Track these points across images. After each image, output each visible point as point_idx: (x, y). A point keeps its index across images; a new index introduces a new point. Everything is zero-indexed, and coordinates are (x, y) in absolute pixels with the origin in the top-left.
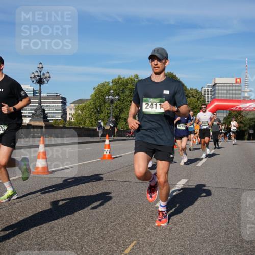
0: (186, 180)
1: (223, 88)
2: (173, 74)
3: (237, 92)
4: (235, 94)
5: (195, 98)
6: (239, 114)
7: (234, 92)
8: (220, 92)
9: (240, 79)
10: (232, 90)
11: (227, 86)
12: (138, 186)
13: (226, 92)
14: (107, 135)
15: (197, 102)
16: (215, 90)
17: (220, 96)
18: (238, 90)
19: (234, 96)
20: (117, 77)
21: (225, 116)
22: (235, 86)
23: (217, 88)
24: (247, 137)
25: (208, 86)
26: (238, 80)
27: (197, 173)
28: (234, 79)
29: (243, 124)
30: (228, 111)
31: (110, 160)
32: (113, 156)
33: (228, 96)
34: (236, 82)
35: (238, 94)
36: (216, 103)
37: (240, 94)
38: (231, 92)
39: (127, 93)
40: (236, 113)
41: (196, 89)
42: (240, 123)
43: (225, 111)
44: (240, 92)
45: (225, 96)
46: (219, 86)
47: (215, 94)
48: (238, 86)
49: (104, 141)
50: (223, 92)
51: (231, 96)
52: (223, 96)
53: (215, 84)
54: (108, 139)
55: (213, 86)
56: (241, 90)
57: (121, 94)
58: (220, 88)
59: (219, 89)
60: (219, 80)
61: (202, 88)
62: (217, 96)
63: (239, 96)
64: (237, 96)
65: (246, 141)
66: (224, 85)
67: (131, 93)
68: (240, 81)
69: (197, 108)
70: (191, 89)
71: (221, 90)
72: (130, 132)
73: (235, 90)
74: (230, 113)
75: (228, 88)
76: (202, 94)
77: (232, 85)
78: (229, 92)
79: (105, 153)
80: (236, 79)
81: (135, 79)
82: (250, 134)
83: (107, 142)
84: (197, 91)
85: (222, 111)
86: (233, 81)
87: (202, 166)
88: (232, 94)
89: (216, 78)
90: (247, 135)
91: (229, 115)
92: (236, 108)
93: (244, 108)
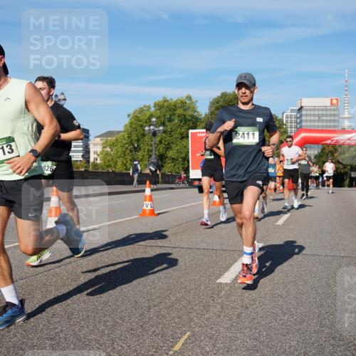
0: (262, 245)
1: (312, 113)
3: (332, 118)
4: (330, 121)
7: (328, 118)
8: (309, 118)
9: (337, 100)
10: (326, 115)
11: (318, 110)
12: (192, 254)
14: (148, 182)
16: (301, 116)
17: (308, 124)
18: (334, 115)
19: (328, 124)
20: (161, 99)
21: (316, 152)
22: (330, 110)
23: (304, 112)
24: (347, 182)
25: (291, 110)
26: (334, 101)
27: (277, 234)
28: (329, 100)
30: (320, 146)
31: (153, 218)
32: (156, 212)
33: (320, 124)
34: (332, 104)
35: (334, 121)
36: (303, 135)
37: (338, 121)
38: (324, 118)
39: (176, 121)
40: (331, 149)
42: (337, 162)
43: (316, 146)
44: (336, 118)
45: (316, 124)
46: (307, 110)
47: (301, 122)
48: (334, 110)
49: (144, 191)
50: (312, 118)
51: (324, 124)
52: (312, 124)
53: (301, 107)
54: (150, 187)
55: (299, 110)
56: (339, 115)
57: (167, 123)
58: (309, 112)
59: (307, 115)
60: (307, 102)
61: (283, 113)
62: (304, 124)
63: (336, 124)
64: (332, 124)
65: (346, 188)
66: (314, 108)
67: (181, 121)
71: (310, 115)
72: (181, 177)
73: (330, 115)
74: (323, 149)
75: (321, 113)
76: (283, 122)
77: (325, 109)
78: (321, 118)
79: (145, 208)
80: (332, 100)
81: (187, 102)
82: (352, 179)
83: (148, 192)
84: (276, 118)
85: (312, 146)
86: (326, 102)
87: (283, 224)
88: (326, 121)
89: (303, 99)
90: (348, 180)
91: (322, 152)
92: (332, 141)
93: (342, 142)
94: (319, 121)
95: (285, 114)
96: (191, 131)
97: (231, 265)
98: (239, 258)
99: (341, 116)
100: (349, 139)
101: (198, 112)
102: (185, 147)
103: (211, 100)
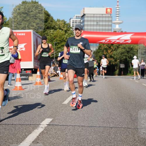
0: (51, 120)
1: (92, 19)
2: (38, 3)
3: (107, 23)
4: (105, 26)
5: (62, 30)
6: (110, 48)
7: (104, 23)
8: (89, 23)
9: (111, 9)
10: (103, 21)
11: (97, 17)
13: (95, 23)
15: (65, 34)
16: (84, 22)
17: (89, 28)
18: (109, 21)
19: (104, 28)
22: (106, 17)
23: (86, 19)
24: (117, 72)
25: (76, 17)
26: (109, 10)
27: (63, 111)
28: (104, 9)
29: (114, 58)
30: (98, 45)
33: (98, 28)
34: (107, 12)
35: (109, 25)
37: (111, 25)
38: (101, 23)
41: (63, 21)
43: (95, 44)
44: (110, 23)
45: (95, 28)
46: (88, 17)
48: (108, 17)
50: (92, 23)
51: (101, 28)
52: (92, 28)
53: (84, 15)
55: (82, 17)
56: (111, 21)
58: (89, 19)
59: (88, 21)
60: (88, 11)
61: (70, 19)
62: (86, 27)
63: (110, 28)
64: (107, 28)
65: (117, 76)
66: (94, 16)
68: (111, 11)
69: (64, 41)
70: (59, 21)
71: (91, 21)
73: (106, 21)
74: (100, 47)
75: (98, 19)
76: (70, 26)
77: (102, 16)
78: (99, 23)
80: (107, 9)
82: (121, 69)
84: (65, 23)
86: (102, 11)
88: (103, 25)
89: (85, 8)
90: (118, 70)
91: (99, 49)
92: (106, 40)
93: (114, 41)
94: (97, 25)
95: (71, 20)
97: (27, 136)
98: (33, 130)
99: (113, 22)
100: (118, 39)
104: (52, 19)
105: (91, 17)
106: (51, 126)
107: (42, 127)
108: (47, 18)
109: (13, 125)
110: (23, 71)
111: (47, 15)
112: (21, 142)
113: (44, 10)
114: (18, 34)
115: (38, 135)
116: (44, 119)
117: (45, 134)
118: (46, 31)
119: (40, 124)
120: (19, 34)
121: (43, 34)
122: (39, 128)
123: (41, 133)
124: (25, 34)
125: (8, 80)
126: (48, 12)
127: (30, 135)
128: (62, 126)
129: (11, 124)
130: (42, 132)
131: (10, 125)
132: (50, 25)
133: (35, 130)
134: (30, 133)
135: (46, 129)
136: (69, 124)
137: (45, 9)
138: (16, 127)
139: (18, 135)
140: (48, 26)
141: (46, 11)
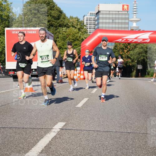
0: (64, 124)
1: (108, 16)
3: (123, 21)
4: (122, 23)
5: (76, 28)
6: (126, 47)
7: (120, 21)
8: (104, 21)
9: (128, 6)
10: (119, 19)
11: (112, 14)
13: (111, 21)
15: (78, 33)
16: (98, 19)
17: (104, 25)
18: (125, 19)
19: (120, 26)
22: (122, 14)
23: (101, 16)
24: (134, 73)
25: (91, 14)
26: (126, 7)
27: (77, 115)
28: (121, 5)
29: (130, 58)
30: (113, 44)
33: (114, 26)
35: (125, 23)
36: (99, 34)
37: (128, 23)
38: (117, 21)
40: (122, 46)
41: (77, 18)
43: (110, 44)
44: (127, 21)
45: (111, 26)
46: (103, 14)
47: (98, 24)
48: (125, 14)
50: (107, 21)
51: (117, 26)
52: (107, 26)
53: (99, 12)
55: (97, 14)
56: (128, 19)
58: (104, 16)
59: (103, 18)
60: (103, 7)
61: (84, 16)
62: (100, 25)
63: (127, 26)
64: (123, 26)
65: (134, 78)
66: (109, 13)
68: (128, 8)
69: (78, 40)
70: (71, 18)
71: (106, 18)
73: (122, 19)
74: (116, 46)
75: (114, 16)
76: (84, 24)
77: (118, 13)
78: (114, 21)
80: (123, 6)
84: (78, 20)
86: (119, 7)
87: (82, 106)
88: (119, 23)
89: (100, 5)
90: (135, 71)
91: (115, 48)
92: (123, 39)
93: (131, 40)
94: (112, 23)
95: (85, 17)
96: (6, 29)
97: (38, 141)
98: (45, 135)
99: (130, 19)
100: (136, 38)
101: (13, 13)
102: (2, 43)
103: (25, 3)
104: (65, 16)
105: (106, 14)
106: (64, 130)
107: (54, 132)
108: (59, 15)
109: (24, 129)
110: (34, 71)
111: (59, 12)
112: (32, 147)
113: (55, 7)
114: (28, 32)
115: (50, 140)
116: (57, 123)
117: (58, 138)
118: (58, 29)
119: (52, 129)
120: (30, 32)
121: (55, 32)
122: (52, 132)
123: (53, 138)
124: (36, 32)
125: (18, 81)
126: (60, 9)
127: (41, 140)
128: (75, 131)
129: (22, 127)
130: (55, 137)
131: (20, 129)
132: (62, 22)
133: (47, 135)
134: (42, 138)
135: (58, 133)
136: (84, 128)
137: (57, 5)
138: (27, 131)
139: (29, 139)
140: (60, 23)
141: (58, 7)
